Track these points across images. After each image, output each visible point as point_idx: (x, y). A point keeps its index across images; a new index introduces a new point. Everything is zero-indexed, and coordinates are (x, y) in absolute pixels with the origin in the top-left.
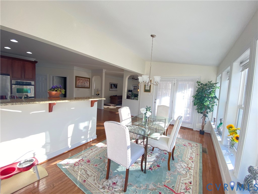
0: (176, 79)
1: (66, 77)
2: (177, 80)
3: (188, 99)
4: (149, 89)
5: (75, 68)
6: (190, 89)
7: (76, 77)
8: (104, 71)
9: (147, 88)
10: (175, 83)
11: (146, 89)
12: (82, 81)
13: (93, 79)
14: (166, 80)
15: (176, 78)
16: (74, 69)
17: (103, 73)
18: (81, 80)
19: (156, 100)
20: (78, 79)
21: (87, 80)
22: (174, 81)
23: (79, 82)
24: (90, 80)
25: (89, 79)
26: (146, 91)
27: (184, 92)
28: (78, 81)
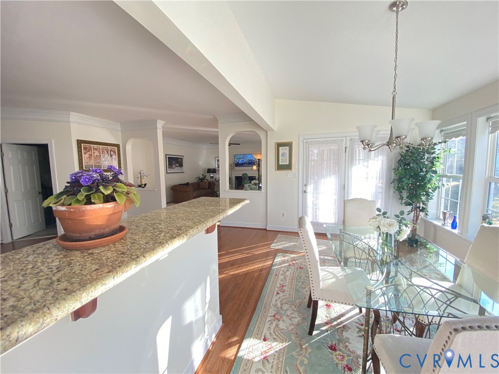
0: (348, 139)
1: (46, 146)
2: (351, 140)
3: (377, 177)
4: (288, 163)
5: (74, 117)
6: (380, 158)
7: (80, 142)
8: (160, 124)
9: (284, 161)
10: (348, 146)
11: (280, 164)
12: (97, 153)
13: (129, 148)
14: (327, 141)
15: (349, 137)
16: (71, 120)
17: (158, 130)
18: (96, 149)
19: (306, 185)
20: (85, 149)
21: (111, 151)
22: (344, 142)
23: (91, 155)
24: (119, 151)
25: (118, 146)
26: (280, 167)
27: (368, 163)
28: (85, 153)
